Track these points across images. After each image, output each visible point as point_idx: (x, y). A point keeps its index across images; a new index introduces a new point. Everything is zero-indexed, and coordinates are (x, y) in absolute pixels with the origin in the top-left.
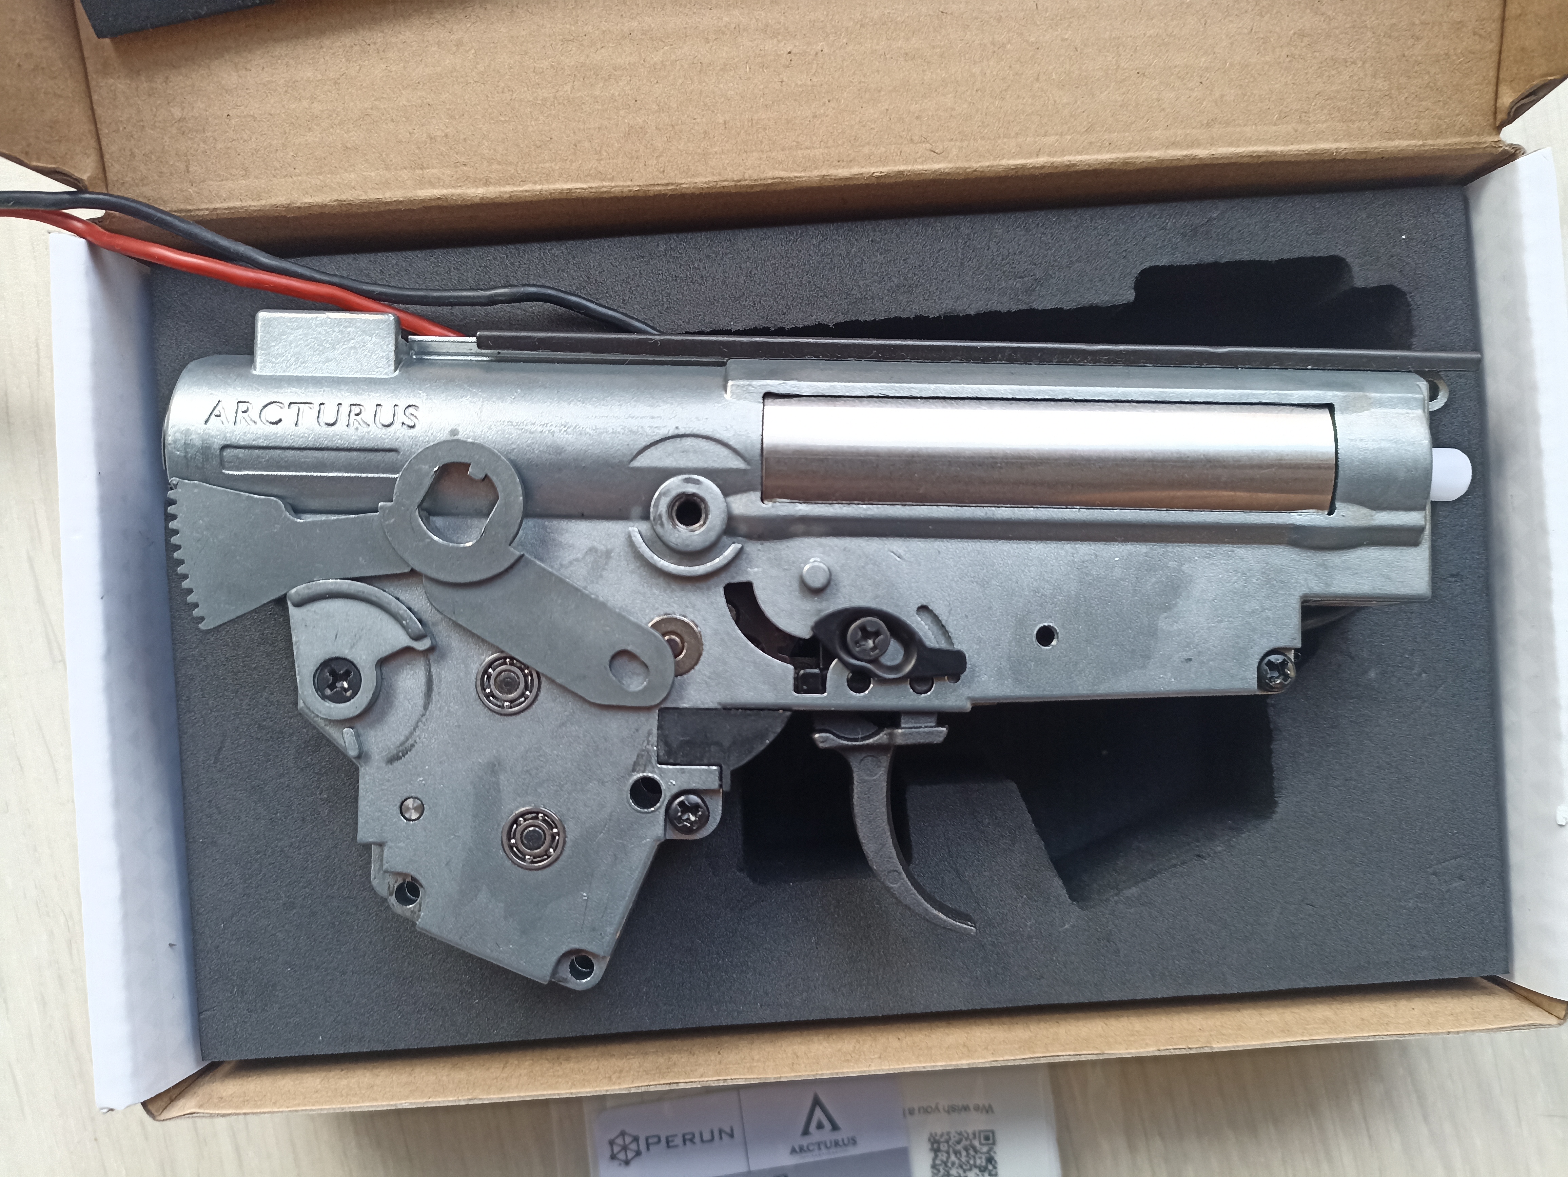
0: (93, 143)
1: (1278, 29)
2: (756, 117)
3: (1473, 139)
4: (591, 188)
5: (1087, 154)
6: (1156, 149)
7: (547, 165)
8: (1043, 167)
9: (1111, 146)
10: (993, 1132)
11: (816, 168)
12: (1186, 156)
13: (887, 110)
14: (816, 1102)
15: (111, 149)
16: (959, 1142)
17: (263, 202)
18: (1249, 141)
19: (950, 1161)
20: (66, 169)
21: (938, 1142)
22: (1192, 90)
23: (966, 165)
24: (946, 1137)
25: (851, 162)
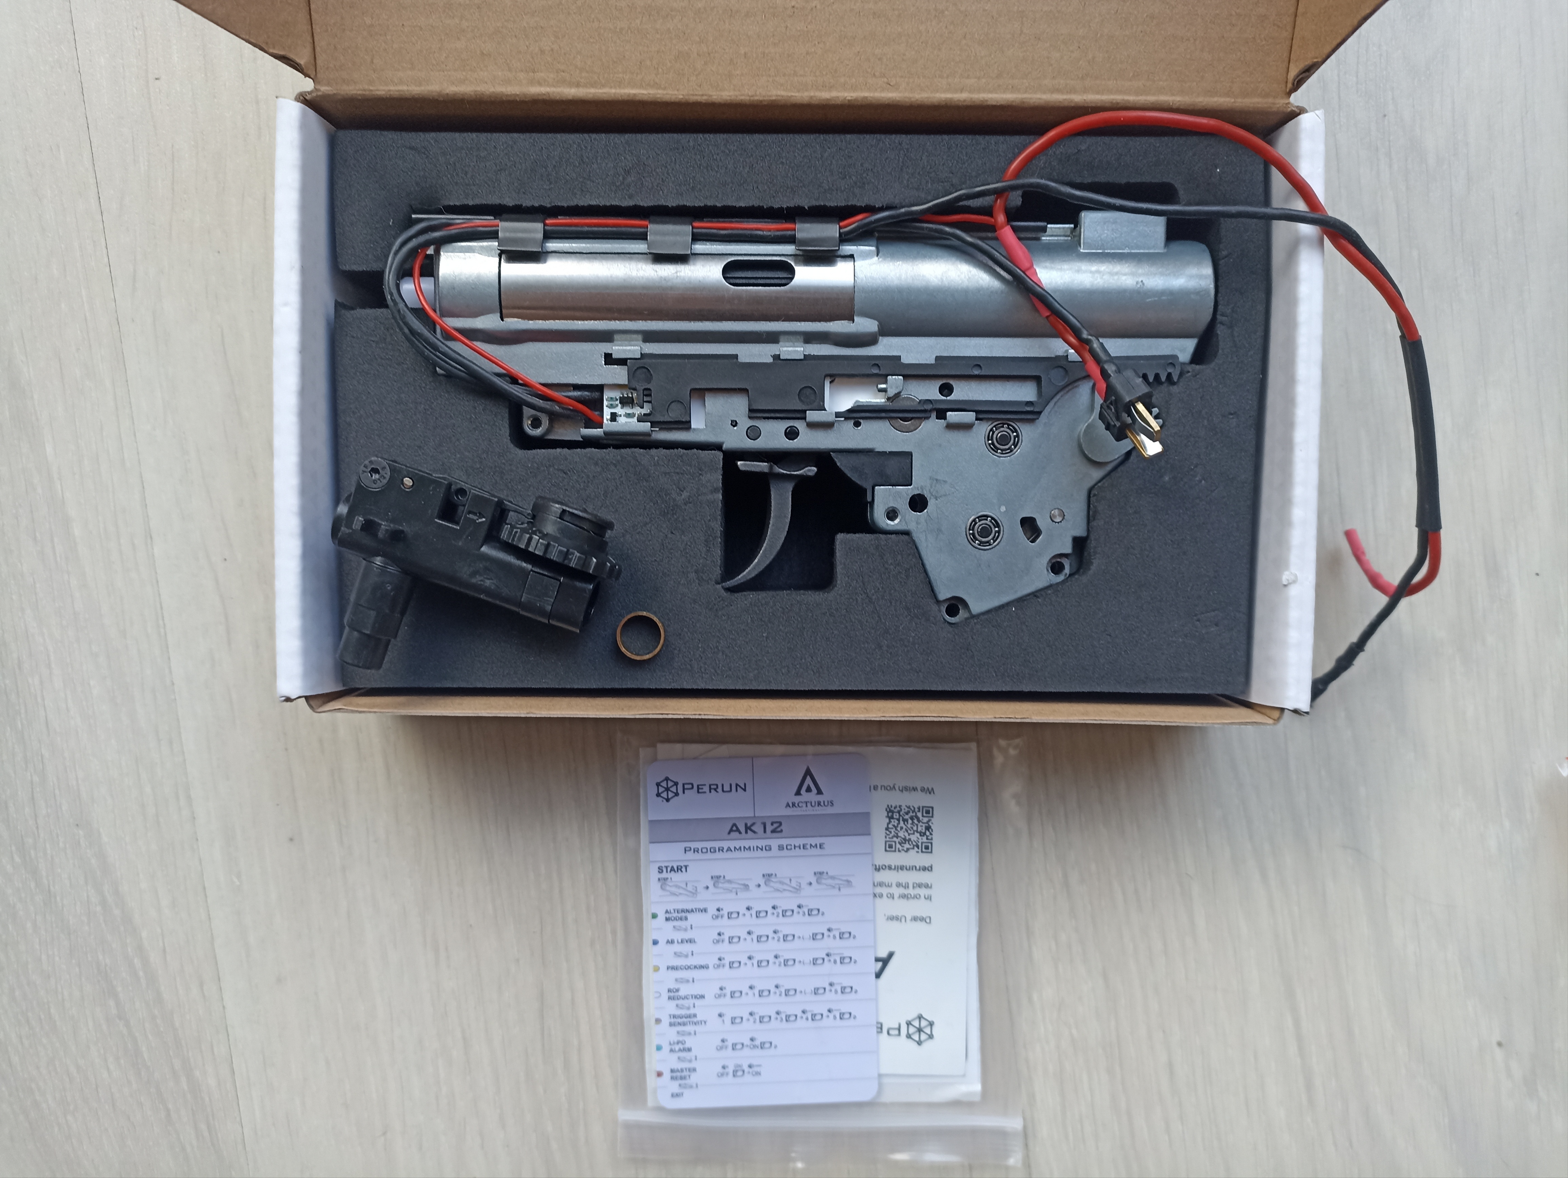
0: (309, 39)
1: (1136, 12)
2: (767, 51)
3: (1270, 100)
4: (649, 94)
5: (996, 93)
6: (1045, 93)
7: (621, 75)
8: (965, 101)
9: (1014, 89)
10: (932, 808)
11: (806, 91)
12: (1065, 99)
13: (859, 52)
14: (808, 773)
15: (321, 44)
16: (907, 813)
17: (423, 88)
18: (1110, 92)
19: (899, 826)
20: (292, 56)
21: (893, 812)
22: (1072, 52)
23: (911, 95)
24: (898, 809)
25: (831, 88)
